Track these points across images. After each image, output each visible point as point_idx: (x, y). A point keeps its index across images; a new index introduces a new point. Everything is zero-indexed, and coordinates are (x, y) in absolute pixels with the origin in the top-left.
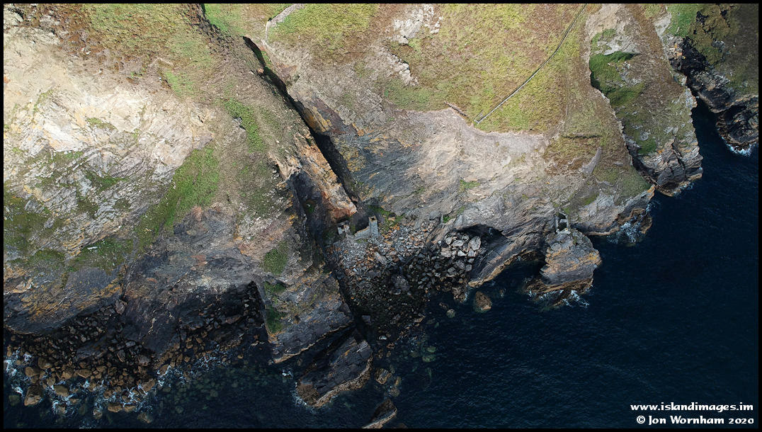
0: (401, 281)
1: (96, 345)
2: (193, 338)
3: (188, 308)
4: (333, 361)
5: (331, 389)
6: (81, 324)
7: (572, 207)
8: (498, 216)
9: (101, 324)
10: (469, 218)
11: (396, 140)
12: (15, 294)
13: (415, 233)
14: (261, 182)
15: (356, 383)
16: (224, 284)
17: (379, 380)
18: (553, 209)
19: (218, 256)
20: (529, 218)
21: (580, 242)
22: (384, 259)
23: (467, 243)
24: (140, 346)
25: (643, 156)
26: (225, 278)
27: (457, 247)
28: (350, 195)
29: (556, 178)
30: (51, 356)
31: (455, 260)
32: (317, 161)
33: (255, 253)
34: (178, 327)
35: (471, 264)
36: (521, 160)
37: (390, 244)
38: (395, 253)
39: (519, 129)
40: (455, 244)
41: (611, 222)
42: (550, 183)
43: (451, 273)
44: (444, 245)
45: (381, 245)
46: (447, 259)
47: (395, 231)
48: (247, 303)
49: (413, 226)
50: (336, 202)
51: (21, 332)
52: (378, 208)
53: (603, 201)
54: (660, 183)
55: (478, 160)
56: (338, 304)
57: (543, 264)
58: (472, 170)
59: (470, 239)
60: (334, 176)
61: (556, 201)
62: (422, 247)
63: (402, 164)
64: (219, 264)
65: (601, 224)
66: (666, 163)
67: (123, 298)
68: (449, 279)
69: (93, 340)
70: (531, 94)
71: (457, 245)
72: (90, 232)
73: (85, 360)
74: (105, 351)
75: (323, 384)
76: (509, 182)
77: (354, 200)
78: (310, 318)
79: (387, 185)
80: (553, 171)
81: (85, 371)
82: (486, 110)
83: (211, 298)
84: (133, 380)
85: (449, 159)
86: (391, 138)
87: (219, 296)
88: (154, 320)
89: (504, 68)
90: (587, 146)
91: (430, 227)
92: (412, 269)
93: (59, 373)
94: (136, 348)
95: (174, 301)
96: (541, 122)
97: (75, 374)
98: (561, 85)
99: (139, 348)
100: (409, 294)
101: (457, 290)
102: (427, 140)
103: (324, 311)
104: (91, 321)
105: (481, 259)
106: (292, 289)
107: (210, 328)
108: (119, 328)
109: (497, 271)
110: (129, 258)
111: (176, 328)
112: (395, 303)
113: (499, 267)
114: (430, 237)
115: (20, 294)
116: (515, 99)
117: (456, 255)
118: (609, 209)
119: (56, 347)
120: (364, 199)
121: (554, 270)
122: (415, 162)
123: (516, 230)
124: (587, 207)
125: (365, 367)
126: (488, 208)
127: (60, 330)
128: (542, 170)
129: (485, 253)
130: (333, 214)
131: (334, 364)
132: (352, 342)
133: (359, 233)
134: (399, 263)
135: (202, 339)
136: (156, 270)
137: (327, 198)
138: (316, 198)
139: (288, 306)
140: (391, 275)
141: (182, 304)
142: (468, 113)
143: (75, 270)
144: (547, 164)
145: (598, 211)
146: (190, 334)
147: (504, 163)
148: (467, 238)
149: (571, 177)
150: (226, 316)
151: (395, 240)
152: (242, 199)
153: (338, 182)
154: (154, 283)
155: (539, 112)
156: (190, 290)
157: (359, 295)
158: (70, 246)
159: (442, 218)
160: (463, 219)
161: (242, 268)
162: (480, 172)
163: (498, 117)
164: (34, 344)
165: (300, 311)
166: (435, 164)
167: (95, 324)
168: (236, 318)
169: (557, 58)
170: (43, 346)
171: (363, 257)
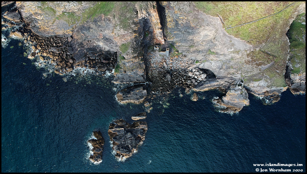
0: (169, 77)
1: (58, 48)
2: (90, 61)
3: (92, 51)
4: (132, 91)
5: (128, 100)
6: (55, 39)
7: (248, 80)
8: (217, 70)
9: (62, 42)
10: (206, 66)
11: (189, 21)
12: (37, 19)
13: (183, 62)
14: (128, 15)
15: (137, 102)
16: (107, 48)
17: (145, 105)
18: (240, 77)
19: (107, 37)
20: (229, 76)
21: (244, 94)
22: (167, 66)
23: (200, 74)
24: (72, 56)
25: (292, 73)
26: (108, 46)
27: (196, 74)
28: (165, 36)
29: (248, 66)
30: (42, 45)
31: (192, 78)
32: (155, 16)
33: (119, 42)
34: (86, 55)
35: (198, 82)
36: (238, 52)
37: (171, 61)
38: (172, 66)
39: (243, 39)
40: (195, 73)
41: (262, 92)
42: (244, 67)
43: (189, 82)
44: (191, 71)
45: (168, 61)
46: (190, 77)
47: (176, 58)
48: (112, 58)
49: (183, 59)
50: (158, 36)
51: (35, 33)
52: (173, 46)
53: (262, 83)
54: (292, 87)
55: (219, 44)
56: (142, 74)
57: (225, 95)
58: (215, 47)
59: (203, 73)
60: (160, 26)
61: (243, 74)
62: (183, 68)
63: (188, 32)
64: (107, 40)
65: (257, 91)
66: (300, 81)
67: (72, 37)
68: (187, 84)
69: (57, 46)
70: (257, 26)
71: (196, 73)
72: (67, 7)
73: (53, 52)
74: (60, 52)
75: (126, 97)
76: (228, 59)
77: (165, 39)
78: (130, 73)
79: (180, 38)
80: (248, 62)
81: (52, 56)
82: (233, 25)
83: (101, 51)
84: (65, 66)
85: (208, 39)
86: (188, 20)
87: (104, 51)
88: (79, 49)
89: (252, 10)
90: (269, 58)
91: (190, 62)
92: (175, 74)
93: (43, 52)
94: (70, 56)
95: (88, 46)
96: (255, 40)
97: (48, 55)
98: (273, 28)
99: (71, 56)
100: (169, 82)
101: (187, 89)
102: (202, 27)
103: (136, 74)
104: (59, 40)
105: (203, 83)
106: (126, 61)
107: (97, 61)
108: (67, 46)
109: (206, 89)
110: (78, 23)
111: (85, 55)
112: (163, 83)
113: (208, 88)
114: (188, 66)
115: (38, 19)
116: (249, 25)
117: (194, 77)
118: (263, 87)
119: (45, 43)
120: (169, 40)
121: (228, 99)
122: (194, 34)
123: (222, 78)
124: (254, 83)
125: (142, 99)
126: (215, 65)
127: (48, 38)
128: (244, 60)
129: (206, 81)
130: (155, 41)
131: (132, 93)
132: (141, 89)
133: (161, 52)
134: (172, 70)
135: (93, 63)
136: (85, 32)
137: (155, 33)
138: (151, 32)
139: (123, 66)
140: (166, 73)
141: (90, 48)
142: (225, 23)
143: (58, 19)
144: (247, 59)
145: (258, 86)
146: (89, 59)
147: (230, 50)
148: (201, 72)
149: (254, 68)
150: (104, 59)
151: (174, 61)
152: (119, 19)
153: (161, 29)
154: (83, 36)
155: (256, 35)
156: (95, 44)
157: (152, 74)
158: (59, 10)
159: (195, 61)
160: (203, 65)
161: (114, 45)
162: (218, 49)
163: (237, 30)
164: (38, 39)
165: (127, 70)
166: (201, 38)
167: (60, 41)
168: (107, 62)
169: (278, 15)
170: (41, 41)
171: (159, 62)
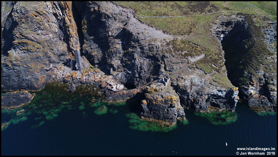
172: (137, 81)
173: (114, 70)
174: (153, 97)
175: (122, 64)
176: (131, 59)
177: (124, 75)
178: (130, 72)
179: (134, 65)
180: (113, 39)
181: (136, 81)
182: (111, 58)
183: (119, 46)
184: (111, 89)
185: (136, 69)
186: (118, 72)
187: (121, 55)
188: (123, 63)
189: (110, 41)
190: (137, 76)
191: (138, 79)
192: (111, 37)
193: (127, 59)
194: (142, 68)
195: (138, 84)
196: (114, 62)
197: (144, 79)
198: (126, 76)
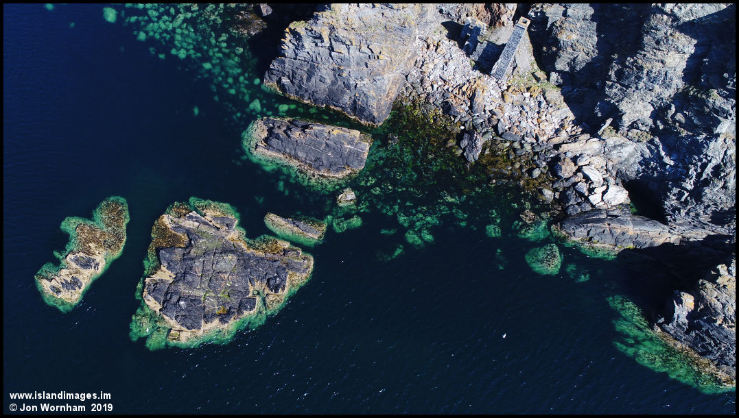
172: (679, 199)
173: (616, 126)
174: (724, 306)
175: (655, 123)
176: (697, 126)
177: (642, 155)
178: (667, 160)
179: (698, 148)
180: (672, 26)
181: (674, 198)
182: (627, 87)
183: (677, 60)
184: (586, 194)
185: (695, 165)
186: (623, 140)
187: (668, 94)
188: (658, 122)
189: (652, 28)
190: (689, 185)
191: (686, 194)
192: (665, 17)
193: (683, 120)
194: (722, 174)
195: (679, 210)
196: (630, 105)
197: (709, 206)
198: (645, 162)
